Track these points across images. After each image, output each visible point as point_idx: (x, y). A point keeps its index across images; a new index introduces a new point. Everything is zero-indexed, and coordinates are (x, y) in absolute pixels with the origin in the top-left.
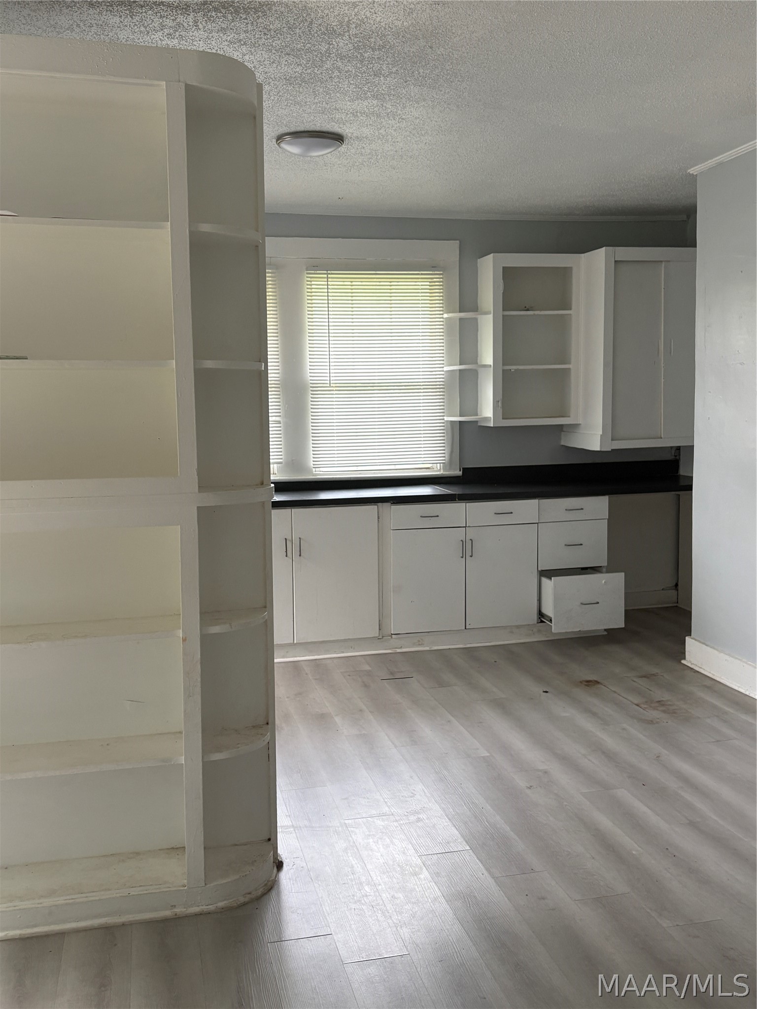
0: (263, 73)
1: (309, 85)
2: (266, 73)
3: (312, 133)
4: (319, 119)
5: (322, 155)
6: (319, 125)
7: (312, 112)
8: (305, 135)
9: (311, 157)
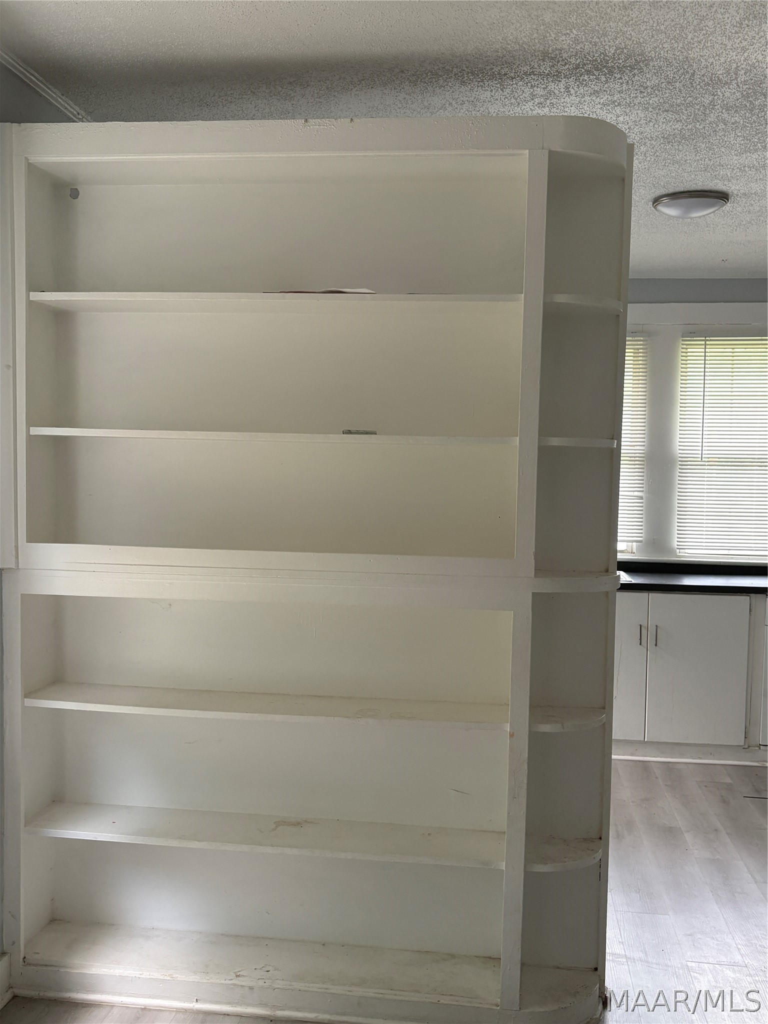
0: (638, 133)
1: (689, 142)
2: (642, 133)
3: (692, 193)
4: (701, 177)
5: (704, 216)
6: (700, 184)
7: (692, 170)
8: (683, 196)
9: (691, 218)
